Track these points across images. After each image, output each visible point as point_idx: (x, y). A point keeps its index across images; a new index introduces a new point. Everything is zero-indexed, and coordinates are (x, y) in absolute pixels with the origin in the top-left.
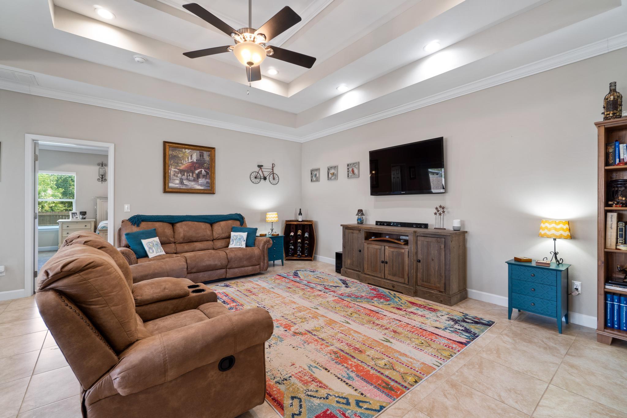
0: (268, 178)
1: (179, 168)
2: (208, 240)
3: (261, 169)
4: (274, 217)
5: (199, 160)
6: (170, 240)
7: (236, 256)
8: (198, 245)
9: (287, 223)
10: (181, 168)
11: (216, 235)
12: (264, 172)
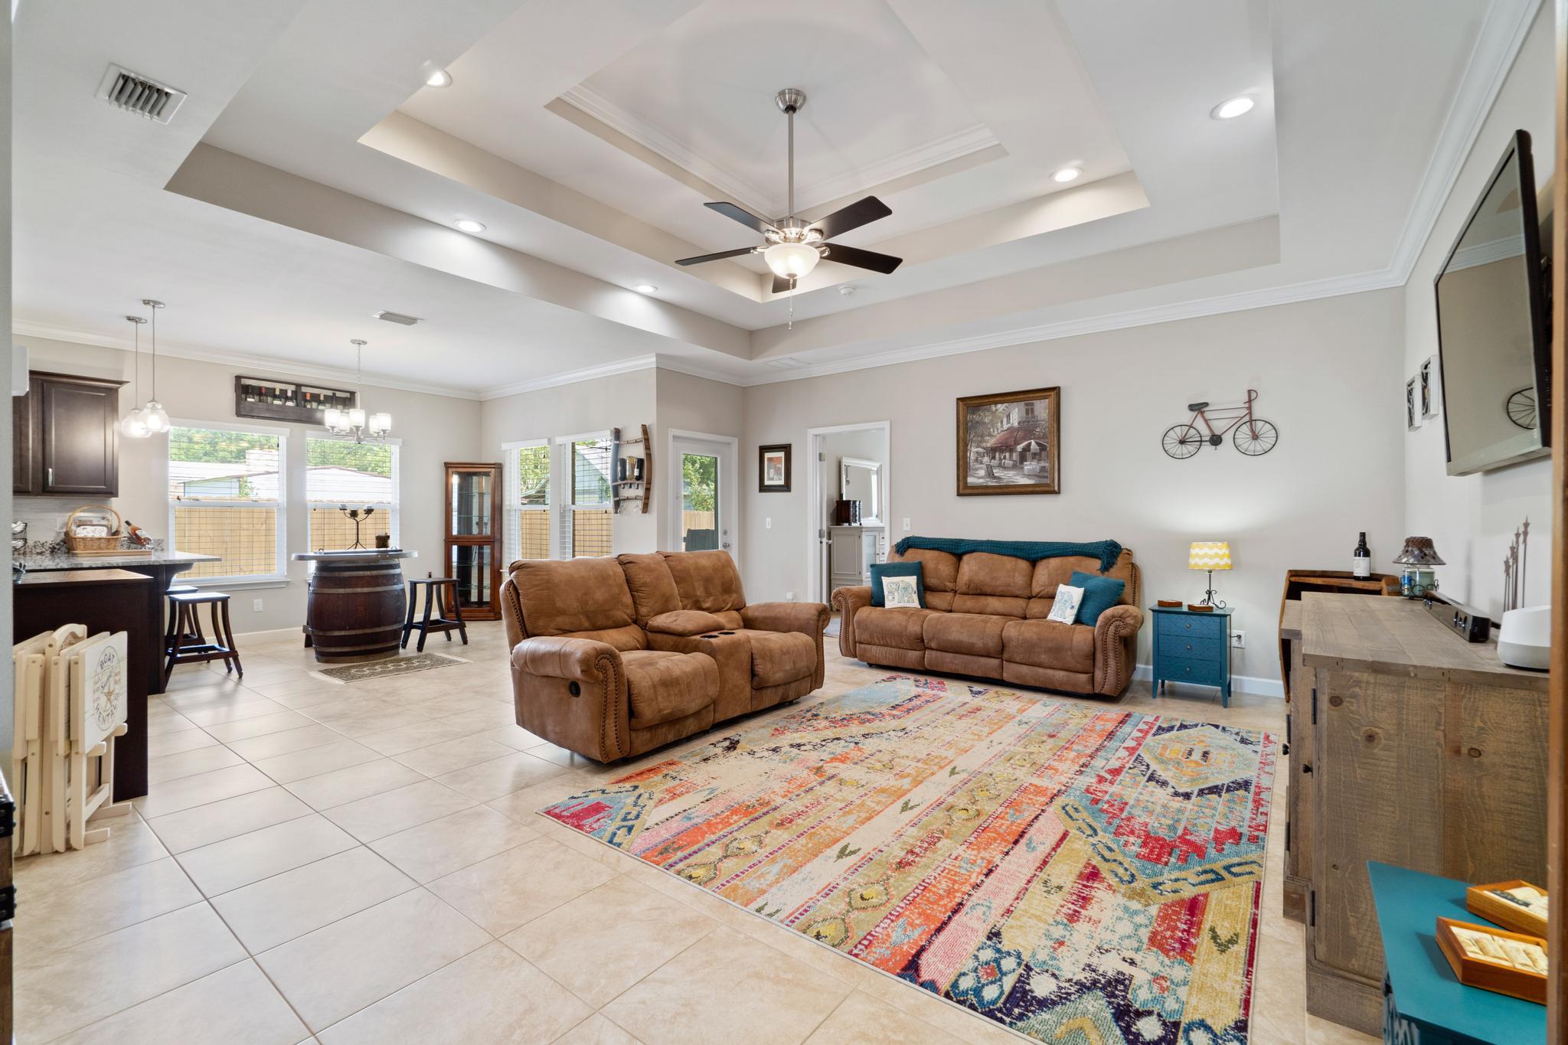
0: (1227, 438)
1: (984, 445)
2: (1017, 597)
3: (1202, 413)
4: (1222, 557)
5: (1024, 422)
6: (945, 585)
7: (1020, 638)
8: (994, 603)
9: (1293, 579)
10: (989, 445)
11: (1036, 588)
12: (1213, 424)
